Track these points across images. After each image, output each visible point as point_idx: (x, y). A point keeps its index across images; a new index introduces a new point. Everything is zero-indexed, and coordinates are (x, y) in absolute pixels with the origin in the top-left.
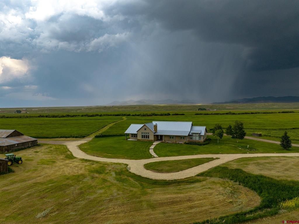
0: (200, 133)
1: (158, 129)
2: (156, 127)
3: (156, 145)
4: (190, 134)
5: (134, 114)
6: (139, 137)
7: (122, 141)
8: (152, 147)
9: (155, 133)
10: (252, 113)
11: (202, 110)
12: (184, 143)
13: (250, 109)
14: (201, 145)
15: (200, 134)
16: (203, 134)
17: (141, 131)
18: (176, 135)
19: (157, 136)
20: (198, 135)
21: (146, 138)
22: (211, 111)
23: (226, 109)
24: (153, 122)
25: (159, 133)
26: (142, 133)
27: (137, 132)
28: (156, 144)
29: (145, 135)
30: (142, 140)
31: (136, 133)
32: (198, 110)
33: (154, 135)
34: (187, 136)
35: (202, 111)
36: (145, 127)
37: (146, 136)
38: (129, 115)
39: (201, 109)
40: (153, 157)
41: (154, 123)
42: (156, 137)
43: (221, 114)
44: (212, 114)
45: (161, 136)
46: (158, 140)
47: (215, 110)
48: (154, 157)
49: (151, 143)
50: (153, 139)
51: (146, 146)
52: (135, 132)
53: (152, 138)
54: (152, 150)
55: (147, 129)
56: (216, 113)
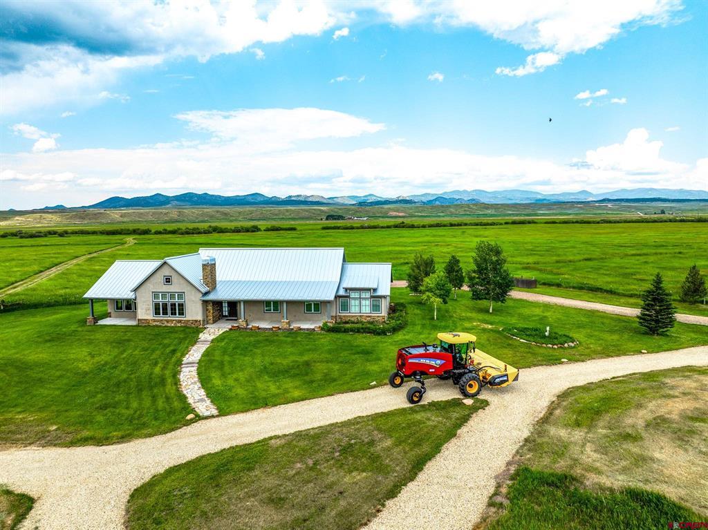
0: (375, 286)
1: (218, 279)
2: (209, 269)
3: (213, 341)
4: (342, 292)
5: (161, 229)
6: (145, 312)
7: (73, 327)
8: (195, 354)
9: (206, 294)
10: (452, 225)
11: (335, 219)
12: (322, 329)
13: (439, 216)
14: (383, 333)
15: (375, 290)
16: (385, 290)
17: (150, 287)
18: (291, 298)
19: (218, 304)
20: (368, 295)
21: (173, 313)
22: (356, 222)
23: (388, 217)
24: (200, 252)
25: (223, 293)
26: (156, 295)
27: (135, 290)
28: (213, 337)
29: (168, 300)
30: (155, 321)
31: (131, 296)
32: (327, 219)
33: (205, 303)
34: (329, 302)
35: (334, 221)
36: (166, 272)
37: (173, 305)
38: (146, 232)
39: (334, 216)
40: (190, 416)
41: (205, 254)
42: (210, 307)
43: (382, 227)
44: (362, 227)
45: (233, 305)
46: (219, 317)
47: (365, 219)
48: (199, 418)
49: (191, 333)
50: (199, 317)
51: (168, 350)
52: (125, 293)
53: (194, 312)
54: (194, 369)
55: (175, 279)
56: (372, 224)
